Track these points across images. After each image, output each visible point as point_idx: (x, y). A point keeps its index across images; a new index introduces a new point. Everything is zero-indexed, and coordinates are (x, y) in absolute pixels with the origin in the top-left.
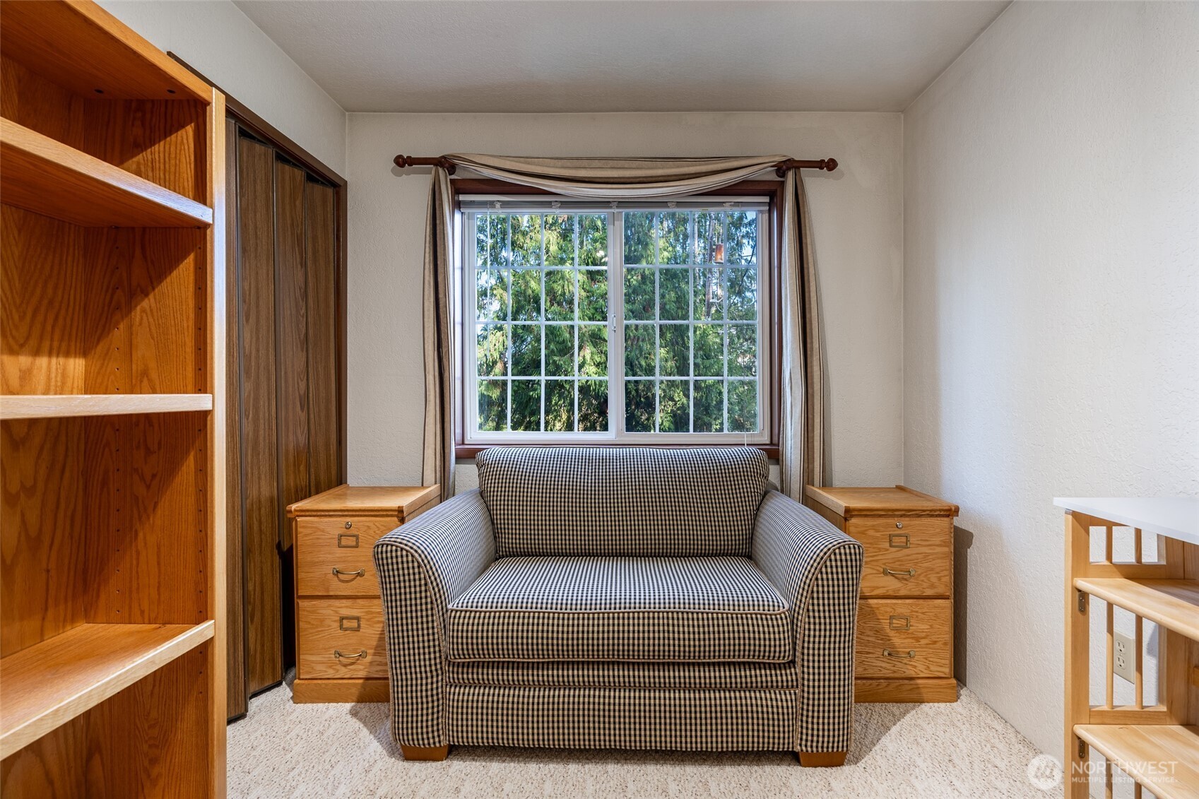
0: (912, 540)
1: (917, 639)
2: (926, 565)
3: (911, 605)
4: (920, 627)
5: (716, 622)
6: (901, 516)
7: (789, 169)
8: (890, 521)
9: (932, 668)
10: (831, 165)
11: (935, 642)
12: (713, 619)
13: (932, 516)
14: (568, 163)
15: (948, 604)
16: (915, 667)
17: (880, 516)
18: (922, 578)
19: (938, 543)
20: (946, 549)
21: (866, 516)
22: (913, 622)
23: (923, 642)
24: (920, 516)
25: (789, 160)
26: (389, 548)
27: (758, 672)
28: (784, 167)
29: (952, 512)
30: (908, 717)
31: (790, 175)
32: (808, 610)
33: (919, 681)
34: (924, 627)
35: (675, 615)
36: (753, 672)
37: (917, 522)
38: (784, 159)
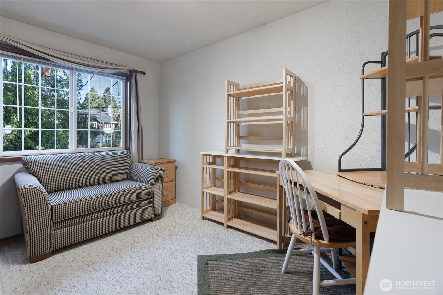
0: (168, 169)
1: (169, 191)
2: (170, 174)
3: (167, 184)
4: (169, 188)
5: (135, 192)
6: (166, 163)
7: (134, 72)
8: (164, 165)
9: (172, 197)
10: (144, 73)
11: (172, 191)
12: (134, 191)
13: (171, 163)
14: (62, 53)
15: (174, 182)
16: (168, 198)
17: (162, 164)
18: (170, 177)
19: (173, 168)
20: (174, 170)
21: (159, 164)
22: (168, 187)
23: (170, 192)
24: (169, 163)
25: (134, 70)
26: (28, 189)
27: (144, 202)
28: (132, 71)
29: (175, 161)
30: (168, 208)
31: (134, 74)
32: (155, 185)
33: (169, 201)
34: (170, 188)
35: (125, 192)
36: (143, 202)
37: (169, 164)
38: (133, 69)
